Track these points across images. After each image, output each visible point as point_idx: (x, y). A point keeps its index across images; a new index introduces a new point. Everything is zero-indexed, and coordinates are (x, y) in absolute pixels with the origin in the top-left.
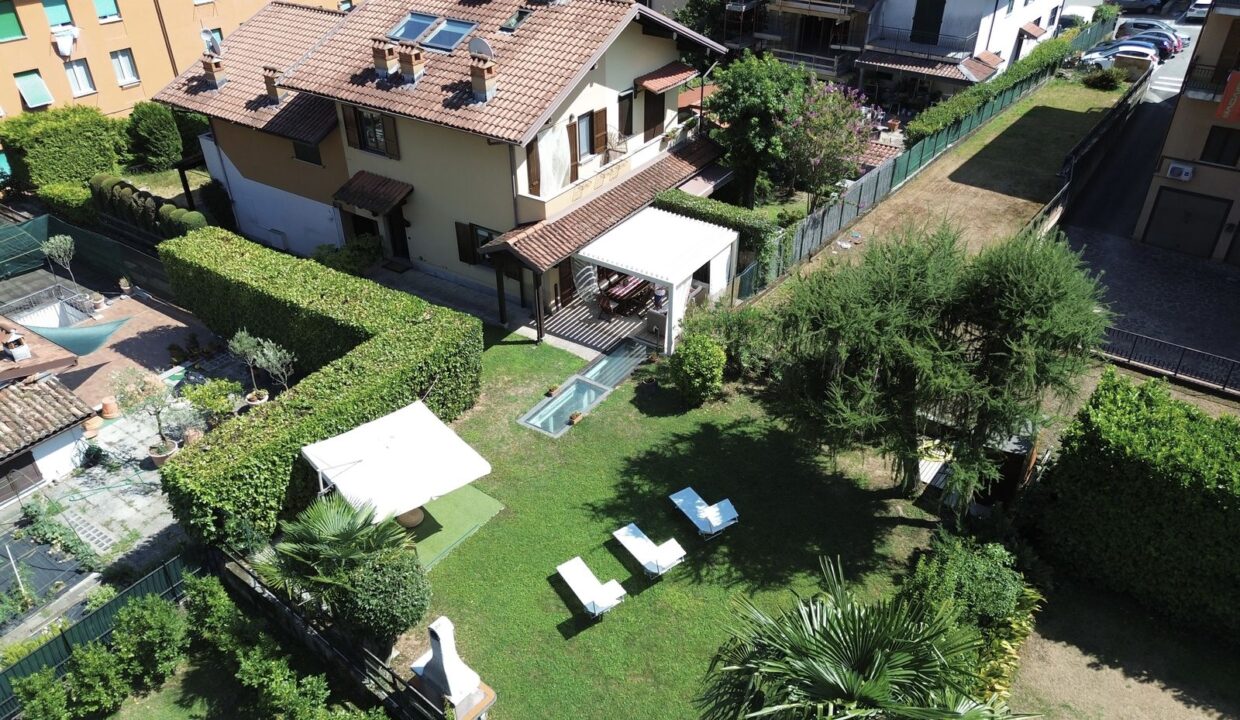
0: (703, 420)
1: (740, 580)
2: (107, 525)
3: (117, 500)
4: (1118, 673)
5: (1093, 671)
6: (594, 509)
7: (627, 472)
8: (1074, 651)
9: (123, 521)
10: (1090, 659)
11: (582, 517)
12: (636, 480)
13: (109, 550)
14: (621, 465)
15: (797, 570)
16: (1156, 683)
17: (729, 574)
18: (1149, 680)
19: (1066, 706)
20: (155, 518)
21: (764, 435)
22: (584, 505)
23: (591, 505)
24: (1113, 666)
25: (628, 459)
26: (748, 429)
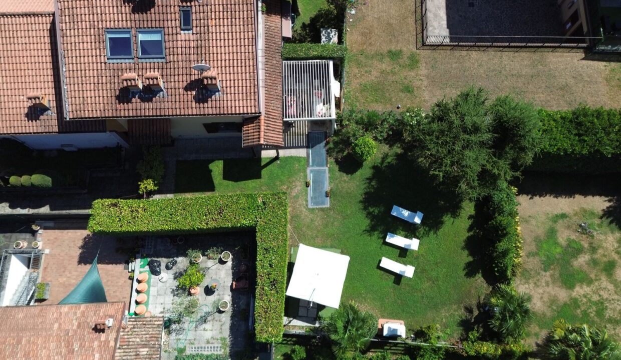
0: (370, 165)
1: (430, 230)
2: (208, 342)
3: (198, 332)
4: (538, 197)
5: (531, 200)
6: (368, 231)
7: (365, 208)
8: (525, 196)
9: (212, 338)
10: (530, 196)
11: (366, 237)
12: (371, 210)
13: (223, 350)
14: (361, 206)
15: (443, 216)
16: (548, 195)
17: (425, 230)
18: (546, 195)
19: (530, 216)
20: (221, 329)
21: (396, 159)
22: (363, 231)
23: (366, 230)
24: (536, 196)
25: (361, 202)
26: (389, 160)
